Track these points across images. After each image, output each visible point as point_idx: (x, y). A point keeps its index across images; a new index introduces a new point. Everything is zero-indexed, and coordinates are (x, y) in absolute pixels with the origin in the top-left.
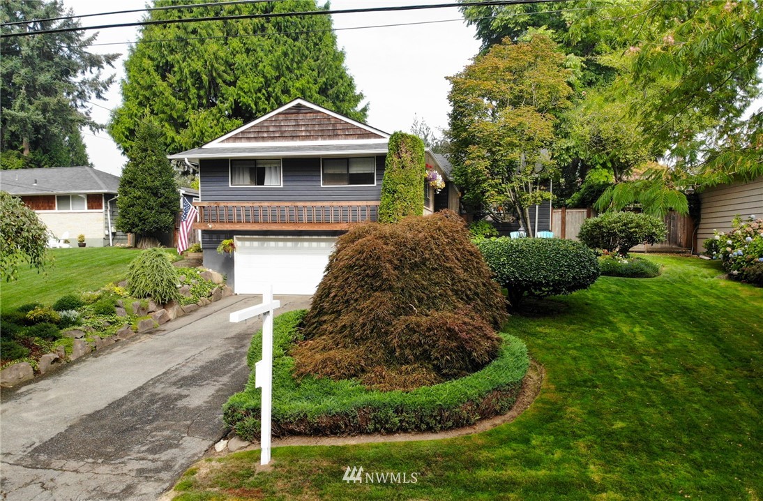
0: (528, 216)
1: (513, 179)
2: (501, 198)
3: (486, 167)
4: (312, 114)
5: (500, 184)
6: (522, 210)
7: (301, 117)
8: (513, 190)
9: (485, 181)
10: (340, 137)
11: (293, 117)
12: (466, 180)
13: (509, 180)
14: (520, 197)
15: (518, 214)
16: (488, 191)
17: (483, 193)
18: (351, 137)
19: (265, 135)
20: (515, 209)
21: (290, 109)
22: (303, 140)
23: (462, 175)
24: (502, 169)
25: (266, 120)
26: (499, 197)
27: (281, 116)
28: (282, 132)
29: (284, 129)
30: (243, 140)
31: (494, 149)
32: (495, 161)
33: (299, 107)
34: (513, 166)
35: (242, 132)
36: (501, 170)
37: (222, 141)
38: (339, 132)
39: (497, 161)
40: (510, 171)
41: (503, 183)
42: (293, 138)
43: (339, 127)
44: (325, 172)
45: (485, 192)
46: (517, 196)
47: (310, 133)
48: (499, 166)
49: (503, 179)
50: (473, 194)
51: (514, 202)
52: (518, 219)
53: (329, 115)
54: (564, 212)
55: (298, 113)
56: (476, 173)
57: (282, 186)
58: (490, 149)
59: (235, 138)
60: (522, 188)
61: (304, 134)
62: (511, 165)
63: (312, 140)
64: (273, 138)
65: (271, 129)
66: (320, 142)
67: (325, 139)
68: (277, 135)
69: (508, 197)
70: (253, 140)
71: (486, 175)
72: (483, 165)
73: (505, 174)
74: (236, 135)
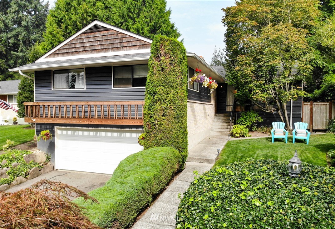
0: (285, 108)
1: (274, 81)
2: (264, 95)
3: (252, 72)
4: (105, 32)
5: (264, 84)
6: (281, 104)
7: (97, 34)
8: (274, 89)
9: (251, 82)
10: (125, 48)
11: (92, 35)
12: (237, 82)
13: (271, 81)
14: (279, 94)
15: (278, 106)
16: (254, 90)
17: (250, 91)
18: (133, 47)
19: (73, 50)
20: (276, 103)
21: (90, 29)
22: (99, 52)
23: (234, 78)
24: (265, 72)
25: (74, 39)
26: (263, 95)
27: (84, 35)
28: (85, 47)
29: (86, 45)
30: (59, 55)
31: (258, 57)
32: (260, 66)
33: (96, 27)
34: (274, 71)
35: (59, 49)
36: (264, 74)
37: (47, 57)
38: (125, 45)
39: (261, 67)
40: (271, 74)
41: (266, 84)
42: (92, 51)
43: (124, 40)
44: (116, 77)
45: (251, 91)
46: (277, 93)
47: (104, 46)
48: (263, 70)
49: (266, 81)
50: (242, 92)
51: (275, 98)
52: (278, 110)
53: (117, 31)
54: (311, 105)
55: (95, 32)
56: (244, 76)
57: (85, 89)
58: (255, 58)
59: (54, 54)
60: (281, 88)
61: (99, 48)
62: (273, 70)
63: (105, 52)
64: (78, 52)
65: (78, 45)
66: (111, 53)
67: (114, 51)
68: (81, 50)
69: (270, 94)
70: (66, 55)
71: (252, 78)
72: (249, 70)
73: (267, 77)
74: (55, 51)
